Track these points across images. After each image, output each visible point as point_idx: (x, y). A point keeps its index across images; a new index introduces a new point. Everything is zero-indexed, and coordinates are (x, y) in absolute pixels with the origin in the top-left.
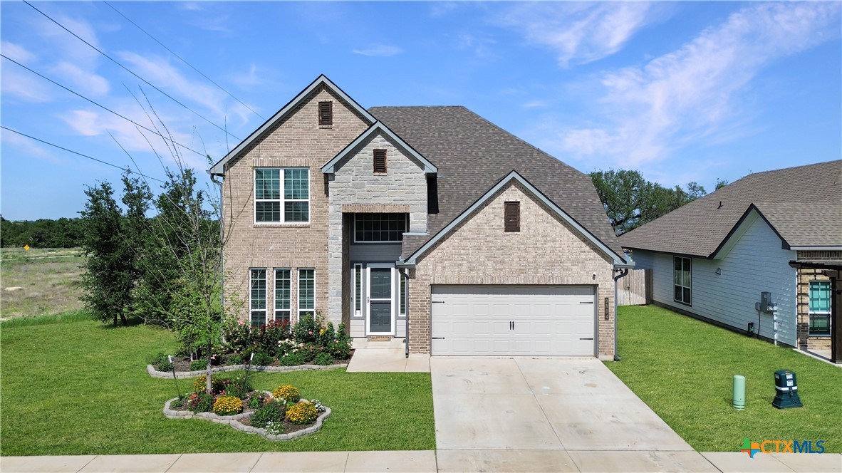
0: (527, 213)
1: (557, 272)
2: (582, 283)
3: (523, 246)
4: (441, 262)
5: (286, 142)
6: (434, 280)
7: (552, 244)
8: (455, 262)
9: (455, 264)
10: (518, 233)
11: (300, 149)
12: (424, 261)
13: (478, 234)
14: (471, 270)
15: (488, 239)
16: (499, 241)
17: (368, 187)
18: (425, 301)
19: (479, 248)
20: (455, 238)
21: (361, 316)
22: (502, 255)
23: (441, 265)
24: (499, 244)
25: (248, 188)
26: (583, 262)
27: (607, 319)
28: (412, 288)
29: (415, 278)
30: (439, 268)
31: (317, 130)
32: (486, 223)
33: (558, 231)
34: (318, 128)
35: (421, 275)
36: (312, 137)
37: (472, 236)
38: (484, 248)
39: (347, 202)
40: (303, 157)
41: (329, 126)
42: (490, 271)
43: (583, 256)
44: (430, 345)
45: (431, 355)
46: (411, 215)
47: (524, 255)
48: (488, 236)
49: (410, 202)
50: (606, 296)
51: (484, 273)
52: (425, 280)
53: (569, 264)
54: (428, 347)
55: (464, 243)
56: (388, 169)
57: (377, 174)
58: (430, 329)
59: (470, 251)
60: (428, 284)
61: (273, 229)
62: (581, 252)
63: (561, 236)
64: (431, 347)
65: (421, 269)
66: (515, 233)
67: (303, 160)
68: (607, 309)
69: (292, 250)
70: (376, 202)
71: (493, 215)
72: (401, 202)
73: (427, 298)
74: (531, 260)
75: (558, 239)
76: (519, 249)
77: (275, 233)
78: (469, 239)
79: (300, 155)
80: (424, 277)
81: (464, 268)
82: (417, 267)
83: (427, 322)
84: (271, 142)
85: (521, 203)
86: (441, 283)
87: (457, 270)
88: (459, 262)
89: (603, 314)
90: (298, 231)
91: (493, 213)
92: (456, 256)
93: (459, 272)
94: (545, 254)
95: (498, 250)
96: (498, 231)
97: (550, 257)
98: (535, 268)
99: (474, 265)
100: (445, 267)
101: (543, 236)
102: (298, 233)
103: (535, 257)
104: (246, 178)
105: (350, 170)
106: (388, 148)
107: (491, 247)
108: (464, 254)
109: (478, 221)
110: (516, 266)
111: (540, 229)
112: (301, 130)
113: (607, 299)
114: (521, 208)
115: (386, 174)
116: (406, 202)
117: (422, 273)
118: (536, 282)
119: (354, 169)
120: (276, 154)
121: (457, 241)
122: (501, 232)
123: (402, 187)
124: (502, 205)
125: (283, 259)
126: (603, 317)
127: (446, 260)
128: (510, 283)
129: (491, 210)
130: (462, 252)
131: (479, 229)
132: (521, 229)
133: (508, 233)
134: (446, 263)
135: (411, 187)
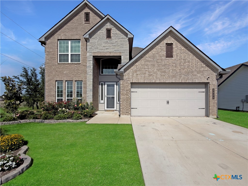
0: (176, 49)
1: (190, 77)
2: (202, 82)
3: (174, 64)
4: (136, 72)
5: (71, 29)
6: (132, 81)
7: (188, 63)
8: (142, 72)
9: (142, 73)
10: (172, 58)
11: (77, 32)
12: (128, 72)
13: (153, 59)
14: (150, 75)
15: (158, 61)
16: (163, 62)
17: (103, 45)
18: (128, 90)
19: (154, 65)
20: (142, 61)
21: (103, 102)
22: (165, 69)
23: (136, 73)
24: (163, 63)
25: (56, 48)
26: (202, 72)
27: (213, 99)
28: (122, 84)
29: (123, 80)
30: (135, 75)
31: (84, 24)
32: (157, 54)
33: (191, 57)
34: (84, 23)
35: (126, 78)
36: (82, 27)
37: (150, 60)
38: (156, 65)
39: (95, 51)
40: (78, 35)
41: (89, 22)
42: (159, 76)
43: (202, 69)
44: (130, 111)
45: (131, 116)
46: (122, 57)
47: (175, 68)
48: (158, 60)
49: (122, 51)
50: (213, 88)
51: (156, 77)
52: (128, 81)
53: (196, 73)
54: (129, 112)
55: (147, 63)
56: (112, 37)
57: (108, 39)
58: (130, 104)
59: (149, 67)
60: (129, 82)
61: (65, 65)
62: (202, 67)
63: (192, 60)
64: (131, 112)
65: (126, 76)
66: (171, 58)
67: (78, 36)
68: (213, 94)
69: (73, 73)
70: (107, 51)
71: (160, 50)
72: (117, 51)
73: (129, 89)
74: (178, 71)
75: (191, 61)
76: (173, 66)
77: (66, 66)
78: (149, 61)
79: (77, 35)
80: (128, 79)
81: (147, 75)
82: (124, 74)
83: (129, 100)
84: (65, 29)
85: (174, 44)
86: (136, 82)
87: (143, 76)
88: (144, 72)
89: (212, 96)
90: (76, 65)
91: (160, 49)
92: (143, 69)
93: (144, 77)
94: (185, 68)
95: (163, 66)
96: (163, 57)
97: (187, 70)
98: (180, 75)
99: (152, 73)
100: (137, 75)
101: (184, 60)
102: (76, 66)
103: (180, 70)
104: (55, 44)
105: (96, 38)
106: (112, 28)
107: (160, 65)
108: (147, 68)
109: (153, 52)
110: (171, 74)
111: (182, 56)
112: (77, 24)
113: (213, 89)
114: (174, 46)
115: (111, 39)
116: (120, 51)
117: (127, 77)
118: (180, 81)
119: (98, 37)
120: (67, 34)
121: (143, 62)
122: (164, 58)
123: (118, 45)
124: (165, 45)
125: (70, 77)
126: (212, 97)
127: (138, 71)
128: (168, 82)
129: (160, 47)
130: (146, 67)
131: (154, 56)
132: (174, 56)
133: (168, 58)
134: (138, 73)
135: (122, 45)
